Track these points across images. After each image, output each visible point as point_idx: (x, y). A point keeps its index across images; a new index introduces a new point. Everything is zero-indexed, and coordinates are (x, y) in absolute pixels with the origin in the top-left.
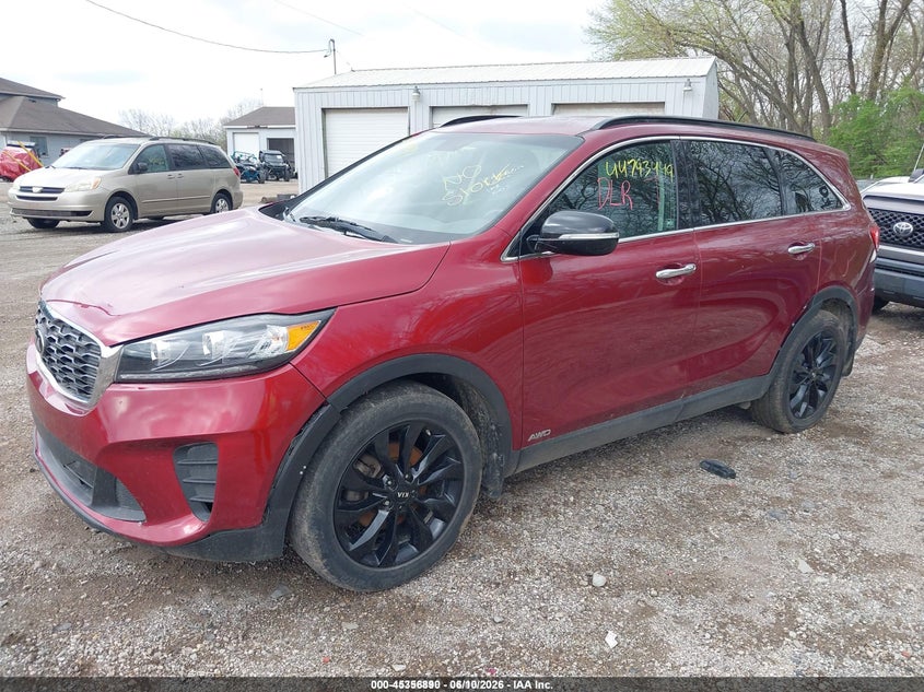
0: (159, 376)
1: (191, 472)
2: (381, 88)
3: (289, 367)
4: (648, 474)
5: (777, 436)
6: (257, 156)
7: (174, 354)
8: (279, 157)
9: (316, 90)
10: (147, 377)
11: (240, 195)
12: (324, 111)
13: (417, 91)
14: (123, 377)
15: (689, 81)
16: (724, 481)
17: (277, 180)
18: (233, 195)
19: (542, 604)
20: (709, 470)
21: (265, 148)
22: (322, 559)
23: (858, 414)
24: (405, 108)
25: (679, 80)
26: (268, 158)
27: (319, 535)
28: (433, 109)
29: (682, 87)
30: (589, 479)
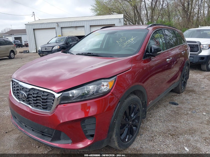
0: (74, 101)
1: (86, 127)
2: (48, 23)
3: (110, 93)
4: (161, 107)
5: (179, 94)
6: (13, 42)
7: (79, 94)
8: (19, 42)
9: (31, 25)
10: (70, 101)
11: (16, 51)
12: (34, 29)
13: (57, 24)
14: (62, 102)
15: (120, 19)
16: (177, 106)
17: (19, 47)
18: (15, 52)
19: (165, 143)
20: (172, 104)
21: (14, 39)
22: (117, 144)
23: (189, 87)
24: (55, 28)
25: (117, 19)
26: (16, 42)
27: (117, 137)
28: (61, 28)
29: (118, 21)
30: (150, 110)
